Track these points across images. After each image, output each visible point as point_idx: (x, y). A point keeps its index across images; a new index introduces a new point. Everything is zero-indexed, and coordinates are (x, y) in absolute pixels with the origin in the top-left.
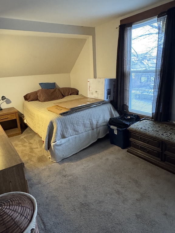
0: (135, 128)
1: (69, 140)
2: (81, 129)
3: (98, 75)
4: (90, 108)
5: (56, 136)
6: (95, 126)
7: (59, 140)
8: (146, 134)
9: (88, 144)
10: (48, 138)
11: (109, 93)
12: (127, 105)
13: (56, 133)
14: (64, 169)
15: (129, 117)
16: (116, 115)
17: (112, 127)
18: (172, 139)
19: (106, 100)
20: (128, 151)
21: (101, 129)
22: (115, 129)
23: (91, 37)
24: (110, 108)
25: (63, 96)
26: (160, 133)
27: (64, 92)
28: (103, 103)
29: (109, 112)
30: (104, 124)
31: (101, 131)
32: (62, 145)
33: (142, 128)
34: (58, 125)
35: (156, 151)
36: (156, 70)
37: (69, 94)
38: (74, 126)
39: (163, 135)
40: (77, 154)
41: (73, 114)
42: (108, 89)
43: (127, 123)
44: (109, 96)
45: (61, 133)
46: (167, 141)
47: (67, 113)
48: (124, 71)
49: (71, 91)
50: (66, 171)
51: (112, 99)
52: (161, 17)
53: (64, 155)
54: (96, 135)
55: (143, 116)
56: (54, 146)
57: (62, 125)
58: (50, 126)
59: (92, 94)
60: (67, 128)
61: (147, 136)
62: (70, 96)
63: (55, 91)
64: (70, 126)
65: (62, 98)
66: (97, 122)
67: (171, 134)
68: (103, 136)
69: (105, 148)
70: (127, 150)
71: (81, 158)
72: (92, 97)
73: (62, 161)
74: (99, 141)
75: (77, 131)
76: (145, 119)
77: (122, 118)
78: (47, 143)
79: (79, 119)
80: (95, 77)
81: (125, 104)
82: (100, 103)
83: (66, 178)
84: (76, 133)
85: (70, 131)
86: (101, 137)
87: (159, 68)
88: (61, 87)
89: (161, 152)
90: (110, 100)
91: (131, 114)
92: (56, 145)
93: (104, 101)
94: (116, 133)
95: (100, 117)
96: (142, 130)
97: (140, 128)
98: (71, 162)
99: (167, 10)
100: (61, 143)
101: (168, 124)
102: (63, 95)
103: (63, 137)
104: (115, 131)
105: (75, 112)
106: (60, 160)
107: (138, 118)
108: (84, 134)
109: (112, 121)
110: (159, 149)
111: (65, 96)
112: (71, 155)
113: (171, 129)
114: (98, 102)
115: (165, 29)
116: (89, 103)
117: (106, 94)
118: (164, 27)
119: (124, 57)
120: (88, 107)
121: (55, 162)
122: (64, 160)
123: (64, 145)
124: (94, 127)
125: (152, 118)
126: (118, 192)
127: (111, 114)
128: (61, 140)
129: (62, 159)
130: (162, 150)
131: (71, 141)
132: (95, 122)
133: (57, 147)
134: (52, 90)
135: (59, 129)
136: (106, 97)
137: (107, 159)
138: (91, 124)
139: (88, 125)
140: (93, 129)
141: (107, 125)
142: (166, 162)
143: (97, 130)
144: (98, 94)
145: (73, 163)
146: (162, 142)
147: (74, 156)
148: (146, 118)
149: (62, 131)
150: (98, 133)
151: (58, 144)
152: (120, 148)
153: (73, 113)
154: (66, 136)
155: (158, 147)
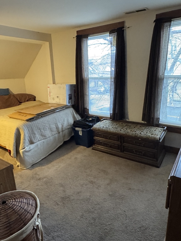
0: (98, 128)
1: (37, 145)
2: (48, 133)
3: (57, 80)
4: (55, 112)
5: (24, 143)
6: (60, 129)
7: (27, 146)
8: (108, 131)
9: (55, 147)
10: (15, 145)
11: (70, 98)
12: (88, 108)
13: (24, 139)
14: (36, 174)
15: (91, 119)
16: (78, 118)
17: (77, 129)
18: (128, 132)
19: (68, 104)
20: (93, 149)
21: (66, 132)
22: (80, 131)
23: (48, 43)
24: (73, 112)
25: (20, 103)
26: (119, 129)
27: (20, 98)
28: (66, 107)
29: (71, 116)
30: (69, 127)
31: (66, 133)
32: (31, 151)
33: (103, 127)
34: (25, 131)
35: (117, 144)
36: (111, 77)
37: (26, 100)
38: (41, 131)
39: (121, 130)
40: (46, 158)
41: (39, 120)
42: (69, 95)
43: (90, 124)
44: (71, 101)
45: (28, 139)
46: (125, 134)
47: (33, 118)
48: (83, 78)
49: (27, 97)
50: (39, 175)
51: (73, 103)
52: (112, 33)
53: (33, 161)
54: (62, 138)
55: (102, 118)
56: (23, 153)
57: (29, 131)
58: (17, 132)
59: (53, 99)
60: (34, 134)
61: (109, 133)
62: (28, 102)
63: (10, 97)
64: (37, 132)
65: (19, 105)
66: (62, 126)
67: (126, 129)
68: (68, 139)
69: (72, 149)
70: (91, 148)
71: (51, 161)
72: (54, 102)
73: (32, 166)
74: (65, 143)
75: (45, 136)
76: (104, 120)
77: (84, 120)
78: (15, 150)
79: (45, 124)
80: (54, 83)
81: (86, 107)
82: (63, 108)
83: (41, 181)
84: (44, 137)
85: (38, 136)
86: (67, 139)
87: (113, 76)
88: (15, 94)
89: (120, 144)
90: (71, 105)
91: (92, 116)
92: (26, 151)
93: (66, 106)
94: (81, 134)
95: (64, 121)
96: (104, 128)
97: (102, 127)
98: (42, 166)
99: (116, 29)
100: (30, 149)
101: (123, 122)
102: (19, 101)
103: (31, 142)
104: (79, 133)
105: (41, 118)
106: (30, 166)
107: (98, 119)
108: (52, 138)
109: (76, 124)
110: (119, 143)
111: (22, 103)
112: (40, 160)
113: (126, 125)
114: (62, 107)
115: (115, 44)
116: (53, 108)
117: (68, 99)
118: (115, 42)
119: (83, 65)
120: (53, 111)
121: (25, 168)
122: (34, 165)
123: (32, 151)
124: (60, 131)
125: (110, 118)
126: (92, 182)
127: (74, 117)
128: (29, 146)
129: (32, 165)
130: (121, 142)
131: (39, 146)
132: (60, 126)
133: (27, 154)
134: (7, 97)
135: (27, 135)
136: (68, 102)
137: (76, 158)
138: (57, 128)
139: (55, 129)
140: (59, 133)
141: (72, 128)
142: (124, 152)
143: (62, 133)
144: (60, 99)
145: (43, 167)
146: (121, 136)
147: (44, 160)
148: (106, 118)
149: (30, 137)
150: (64, 136)
151: (27, 150)
152: (85, 147)
153: (39, 118)
154: (34, 141)
155: (118, 141)
